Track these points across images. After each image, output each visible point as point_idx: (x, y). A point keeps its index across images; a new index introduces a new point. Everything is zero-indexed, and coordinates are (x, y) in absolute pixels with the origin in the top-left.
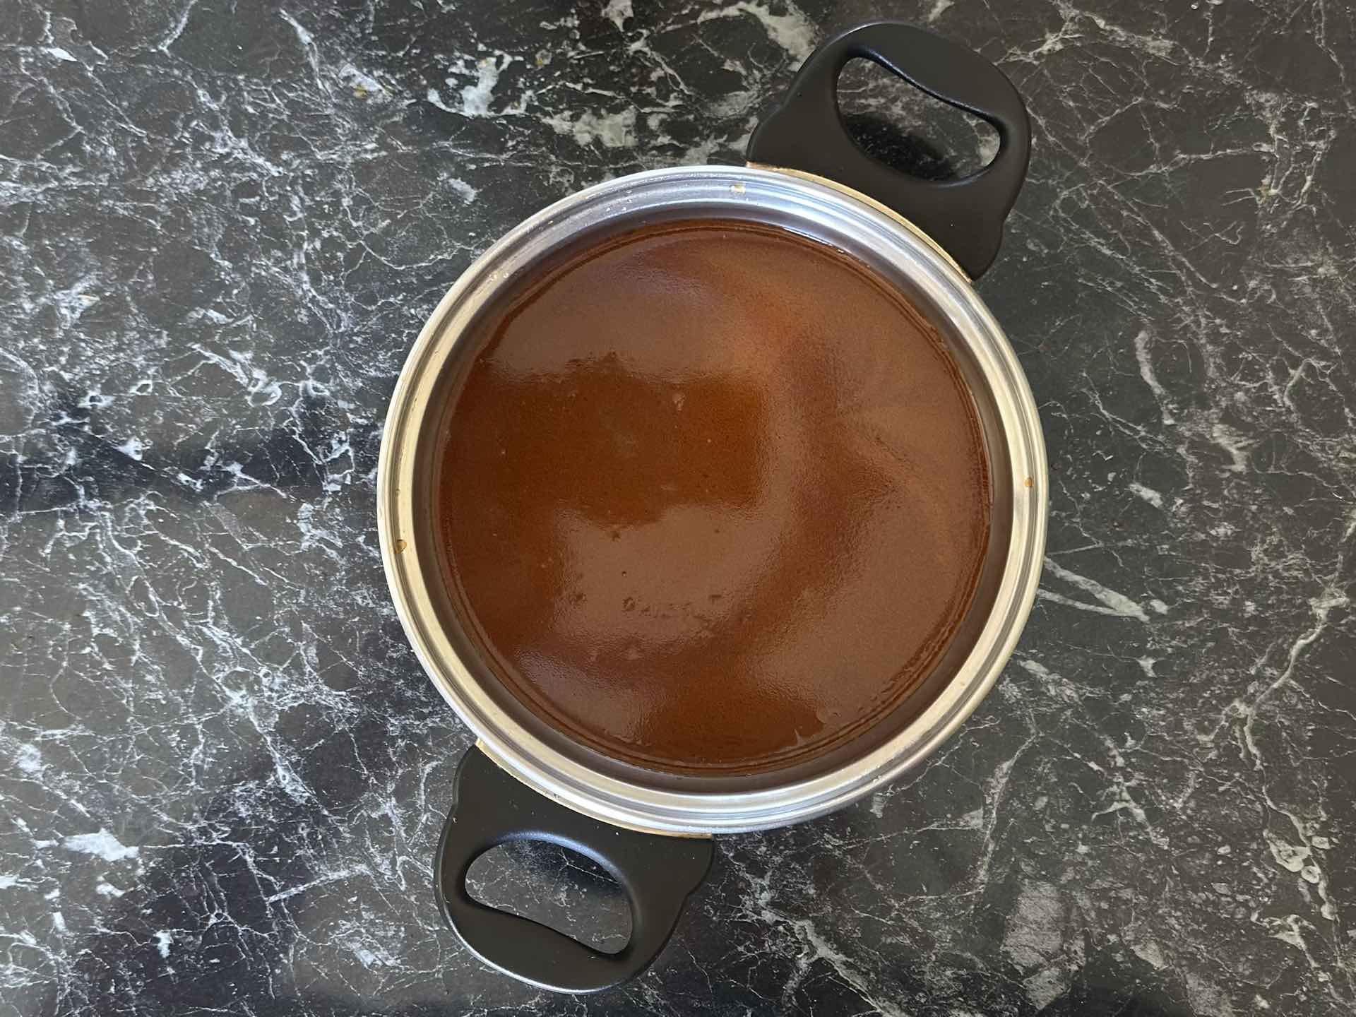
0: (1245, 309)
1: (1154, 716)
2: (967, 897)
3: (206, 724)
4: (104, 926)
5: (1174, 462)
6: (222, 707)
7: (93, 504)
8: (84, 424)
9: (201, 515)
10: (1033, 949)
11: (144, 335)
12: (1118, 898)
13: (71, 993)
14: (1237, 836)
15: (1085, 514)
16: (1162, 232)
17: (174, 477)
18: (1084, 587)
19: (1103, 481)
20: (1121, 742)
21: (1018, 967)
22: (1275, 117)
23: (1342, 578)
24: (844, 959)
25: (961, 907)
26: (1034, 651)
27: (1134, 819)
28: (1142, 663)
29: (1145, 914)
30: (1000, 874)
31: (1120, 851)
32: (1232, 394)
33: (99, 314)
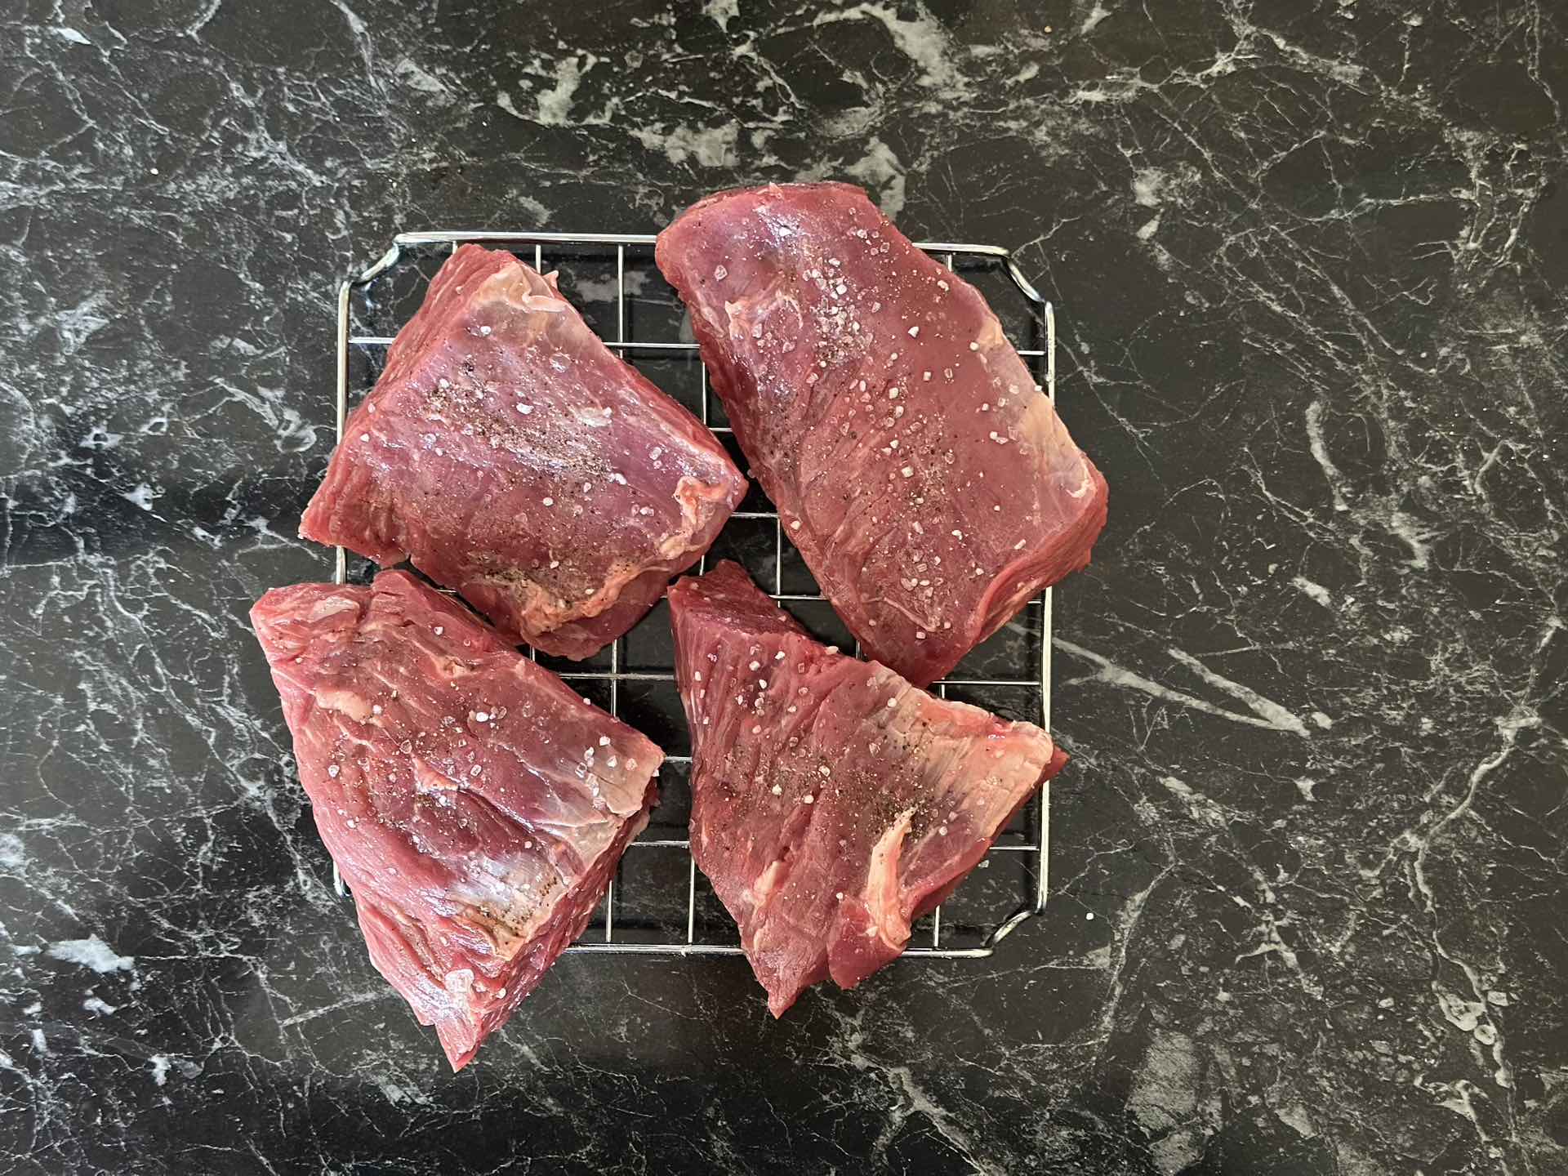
0: (1434, 380)
1: (1311, 847)
2: (1089, 1046)
3: (216, 818)
4: (91, 1046)
5: (1345, 553)
6: (236, 799)
7: (95, 559)
8: (86, 466)
9: (217, 577)
10: (1162, 1108)
11: (159, 368)
12: (1261, 1054)
13: (50, 1123)
14: (1404, 987)
15: (1242, 610)
16: (1342, 288)
17: (189, 531)
18: (1236, 694)
19: (1263, 574)
20: (1272, 875)
21: (1144, 1130)
22: (1477, 158)
23: (1533, 695)
24: (945, 1113)
25: (1081, 1058)
26: (1176, 767)
27: (1284, 964)
28: (1300, 784)
29: (1293, 1073)
30: (1127, 1022)
31: (1267, 1000)
32: (1415, 479)
33: (107, 340)
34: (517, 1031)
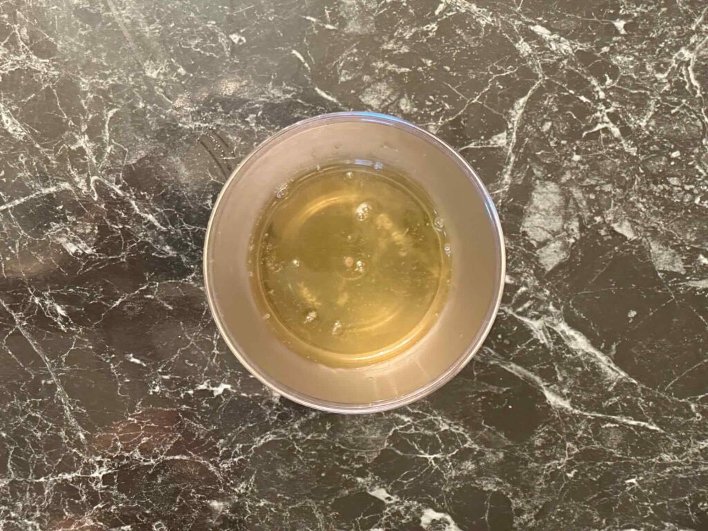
1: (625, 62)
2: (496, 194)
10: (542, 228)
12: (601, 191)
14: (685, 144)
20: (602, 81)
21: (533, 242)
26: (540, 19)
27: (612, 134)
28: (616, 24)
29: (621, 201)
30: (519, 177)
31: (603, 158)
34: (145, 206)
